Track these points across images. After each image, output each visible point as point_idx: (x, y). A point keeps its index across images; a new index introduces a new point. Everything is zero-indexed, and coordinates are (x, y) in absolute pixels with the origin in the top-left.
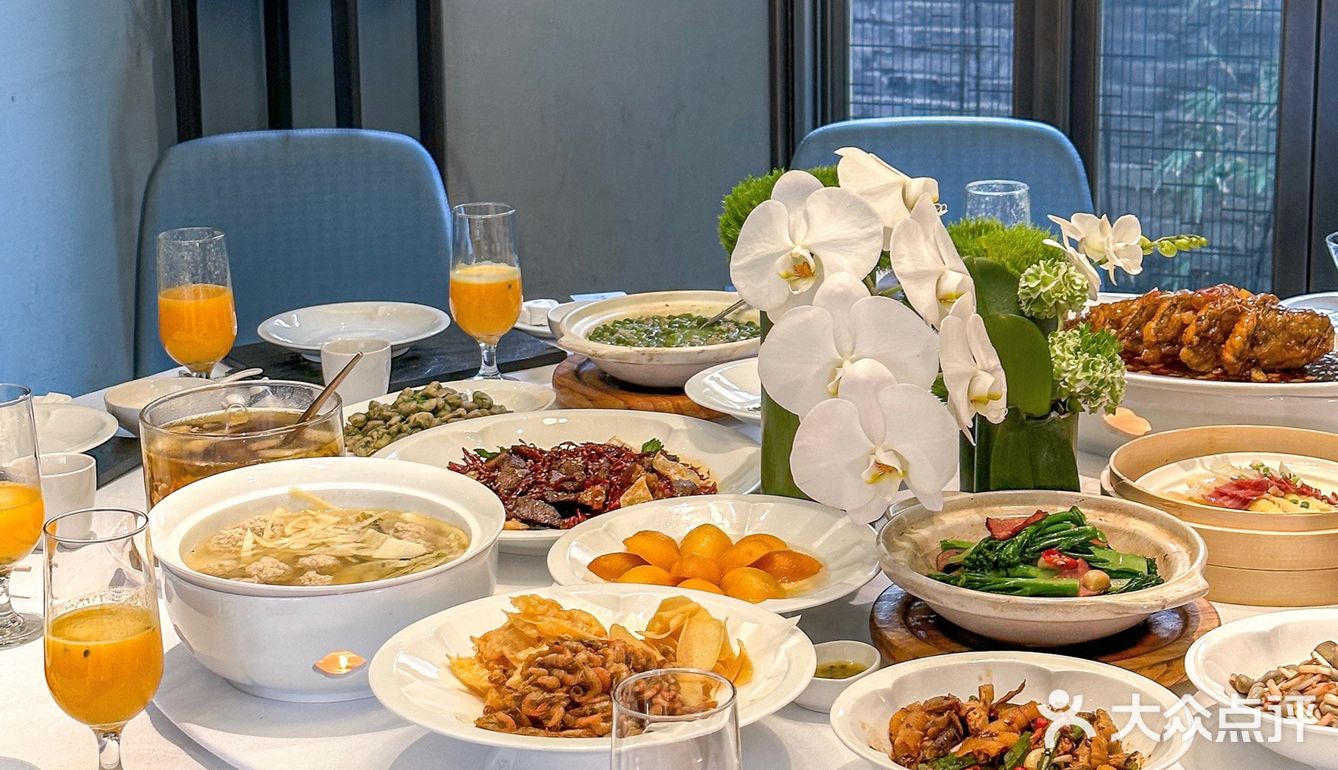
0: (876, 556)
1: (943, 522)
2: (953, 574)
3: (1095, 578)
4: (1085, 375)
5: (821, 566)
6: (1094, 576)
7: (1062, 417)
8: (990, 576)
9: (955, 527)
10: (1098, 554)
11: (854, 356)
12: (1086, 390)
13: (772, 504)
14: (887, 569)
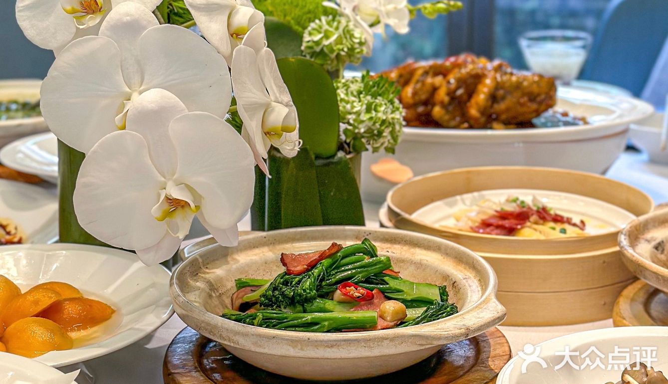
0: (169, 298)
1: (238, 261)
2: (249, 312)
3: (392, 308)
4: (368, 116)
5: (113, 312)
6: (391, 307)
7: (348, 156)
8: (288, 313)
9: (249, 265)
10: (393, 284)
11: (142, 88)
12: (369, 131)
13: (64, 252)
14: (179, 310)
